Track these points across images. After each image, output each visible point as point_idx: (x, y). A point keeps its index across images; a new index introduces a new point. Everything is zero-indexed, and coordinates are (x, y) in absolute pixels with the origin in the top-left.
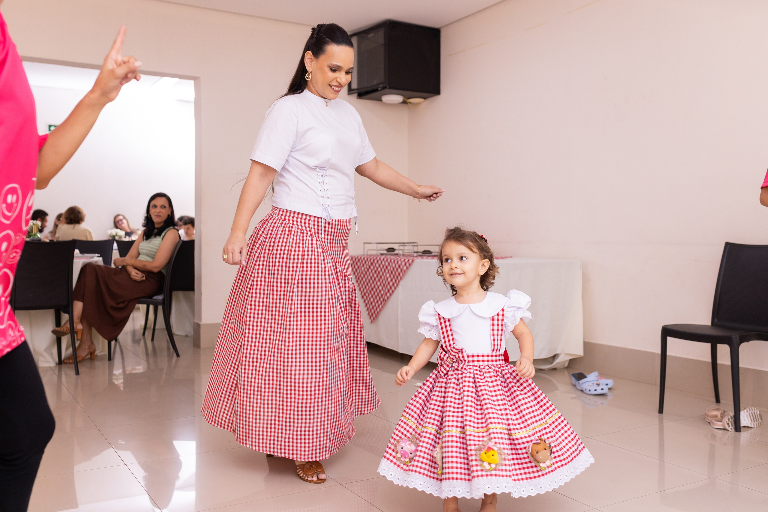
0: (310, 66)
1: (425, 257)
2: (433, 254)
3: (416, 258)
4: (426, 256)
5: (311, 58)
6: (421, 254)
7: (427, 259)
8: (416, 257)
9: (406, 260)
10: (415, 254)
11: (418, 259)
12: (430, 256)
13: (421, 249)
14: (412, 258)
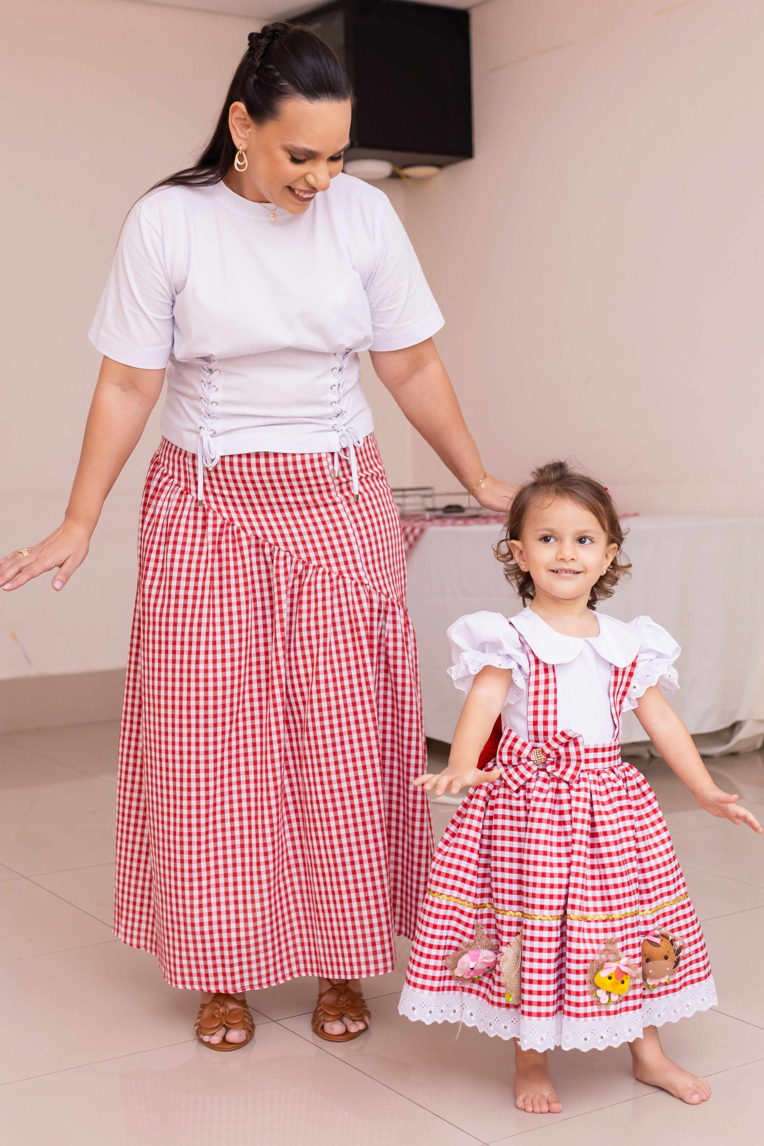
0: (243, 136)
1: (449, 521)
2: (468, 513)
3: (428, 524)
4: (451, 517)
5: (245, 119)
6: (440, 513)
7: (453, 524)
8: (431, 520)
9: (408, 530)
10: (428, 515)
11: (434, 525)
12: (460, 518)
13: (442, 502)
14: (421, 523)
